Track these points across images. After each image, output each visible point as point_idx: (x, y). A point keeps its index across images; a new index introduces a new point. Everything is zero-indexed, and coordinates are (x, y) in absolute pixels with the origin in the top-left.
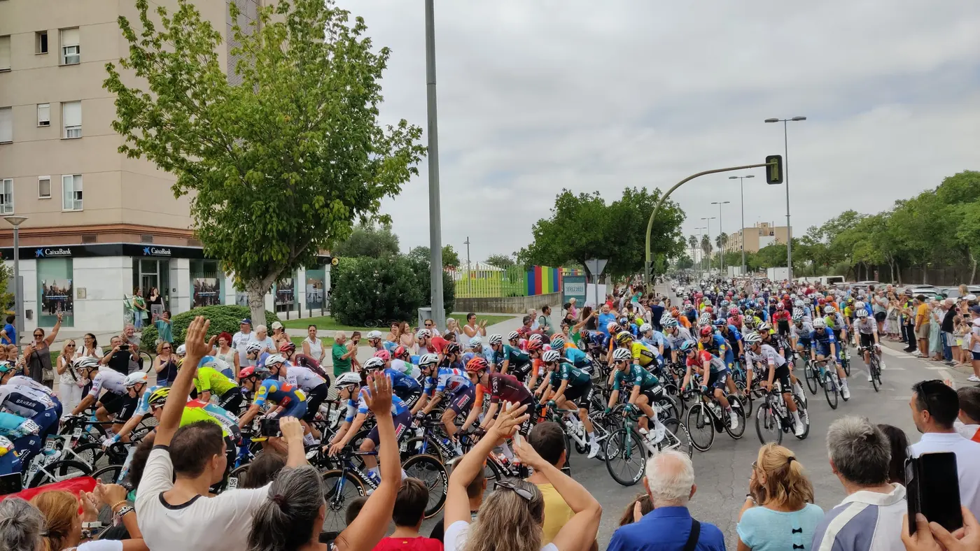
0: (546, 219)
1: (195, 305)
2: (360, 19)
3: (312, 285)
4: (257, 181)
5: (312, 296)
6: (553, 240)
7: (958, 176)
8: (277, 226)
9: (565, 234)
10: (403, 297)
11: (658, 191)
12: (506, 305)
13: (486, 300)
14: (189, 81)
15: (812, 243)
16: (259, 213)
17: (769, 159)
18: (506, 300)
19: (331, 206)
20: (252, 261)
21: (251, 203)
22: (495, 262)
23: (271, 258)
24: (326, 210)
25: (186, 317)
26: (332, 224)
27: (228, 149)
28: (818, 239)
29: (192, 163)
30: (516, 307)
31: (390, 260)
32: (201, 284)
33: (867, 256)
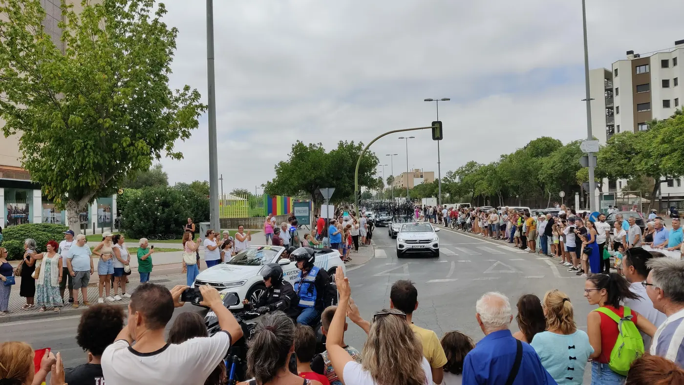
0: (285, 161)
1: (8, 224)
2: (162, 5)
3: (103, 209)
4: (77, 124)
5: (102, 217)
6: (291, 176)
7: (539, 140)
8: (94, 159)
9: (299, 171)
10: (178, 217)
11: (361, 144)
12: (252, 223)
13: (237, 219)
14: (22, 44)
15: (450, 182)
16: (79, 149)
17: (434, 123)
18: (252, 219)
19: (136, 145)
20: (71, 186)
21: (71, 141)
22: (238, 193)
23: (87, 184)
24: (132, 148)
25: (6, 233)
26: (136, 159)
27: (53, 99)
28: (453, 180)
29: (20, 110)
30: (259, 224)
31: (168, 190)
32: (14, 208)
33: (484, 190)
